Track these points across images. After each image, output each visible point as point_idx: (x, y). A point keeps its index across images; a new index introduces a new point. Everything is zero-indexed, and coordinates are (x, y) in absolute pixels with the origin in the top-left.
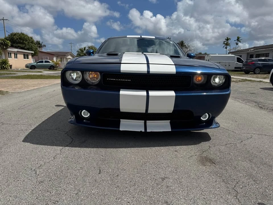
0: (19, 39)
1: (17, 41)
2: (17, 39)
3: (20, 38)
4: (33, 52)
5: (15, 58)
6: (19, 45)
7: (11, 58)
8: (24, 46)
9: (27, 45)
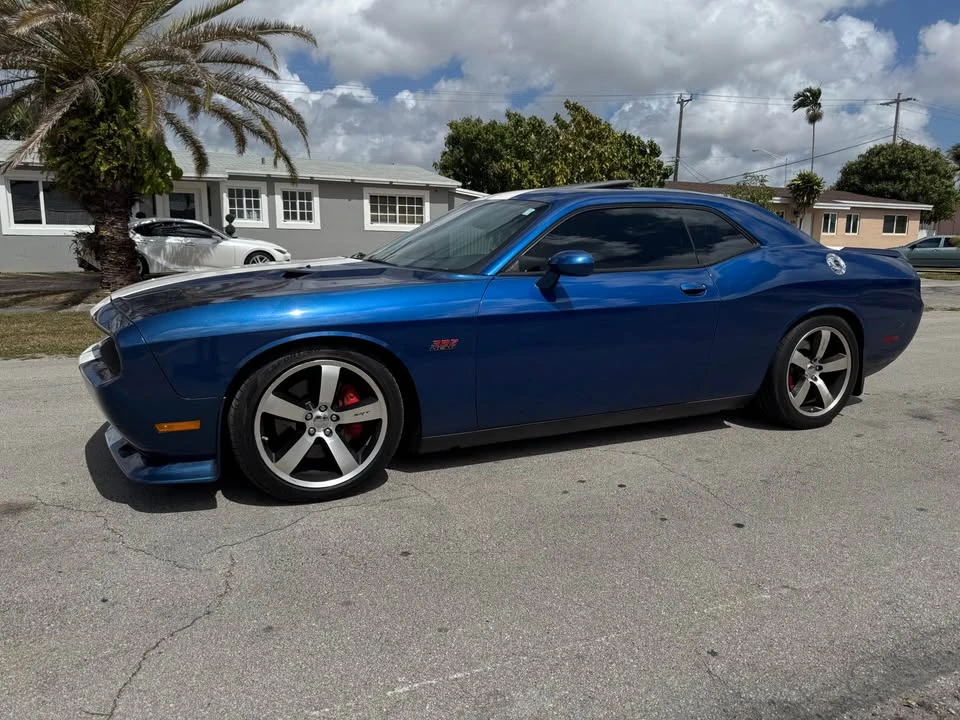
0: (886, 166)
1: (880, 171)
2: (882, 166)
3: (892, 163)
4: (929, 207)
5: (848, 230)
6: (883, 185)
7: (832, 230)
8: (899, 186)
9: (911, 183)
